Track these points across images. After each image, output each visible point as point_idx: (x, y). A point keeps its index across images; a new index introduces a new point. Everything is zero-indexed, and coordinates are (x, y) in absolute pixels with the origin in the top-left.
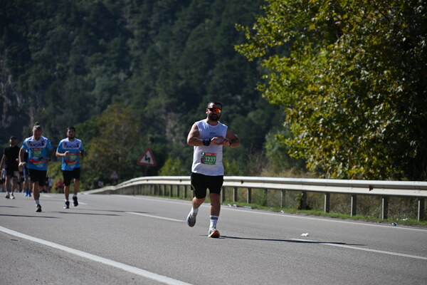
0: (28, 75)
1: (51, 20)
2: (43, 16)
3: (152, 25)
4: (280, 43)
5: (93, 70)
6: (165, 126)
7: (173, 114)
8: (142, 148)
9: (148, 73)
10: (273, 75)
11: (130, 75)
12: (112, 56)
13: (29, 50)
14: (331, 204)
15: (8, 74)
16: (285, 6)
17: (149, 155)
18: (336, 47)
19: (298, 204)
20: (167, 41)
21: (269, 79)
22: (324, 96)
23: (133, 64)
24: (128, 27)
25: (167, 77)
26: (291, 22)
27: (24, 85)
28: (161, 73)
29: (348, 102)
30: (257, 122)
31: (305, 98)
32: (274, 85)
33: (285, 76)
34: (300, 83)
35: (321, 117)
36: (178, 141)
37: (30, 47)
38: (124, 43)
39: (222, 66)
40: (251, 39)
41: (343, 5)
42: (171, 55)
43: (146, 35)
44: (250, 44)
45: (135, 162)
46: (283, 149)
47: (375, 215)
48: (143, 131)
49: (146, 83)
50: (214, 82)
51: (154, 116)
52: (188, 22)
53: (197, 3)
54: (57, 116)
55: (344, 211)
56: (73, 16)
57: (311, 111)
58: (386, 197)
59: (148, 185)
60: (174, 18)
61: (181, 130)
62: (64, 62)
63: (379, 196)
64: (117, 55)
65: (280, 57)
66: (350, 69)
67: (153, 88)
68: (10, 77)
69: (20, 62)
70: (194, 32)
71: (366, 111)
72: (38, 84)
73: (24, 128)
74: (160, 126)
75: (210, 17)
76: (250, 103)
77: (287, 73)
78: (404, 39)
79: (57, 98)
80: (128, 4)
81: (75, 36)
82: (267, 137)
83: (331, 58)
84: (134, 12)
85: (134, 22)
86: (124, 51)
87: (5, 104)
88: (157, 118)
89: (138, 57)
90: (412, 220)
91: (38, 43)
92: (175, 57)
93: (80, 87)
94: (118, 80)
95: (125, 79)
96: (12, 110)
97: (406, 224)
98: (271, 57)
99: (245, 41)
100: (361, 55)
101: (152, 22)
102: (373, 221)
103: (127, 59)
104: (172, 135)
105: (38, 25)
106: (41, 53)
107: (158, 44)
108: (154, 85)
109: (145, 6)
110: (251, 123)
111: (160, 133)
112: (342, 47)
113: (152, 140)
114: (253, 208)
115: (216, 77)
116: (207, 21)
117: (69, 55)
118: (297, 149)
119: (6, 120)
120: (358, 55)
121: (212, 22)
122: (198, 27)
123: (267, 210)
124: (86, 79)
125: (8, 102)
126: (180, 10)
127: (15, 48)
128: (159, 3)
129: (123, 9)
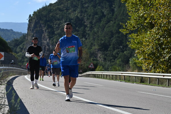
0: (54, 39)
1: (61, 21)
2: (59, 20)
3: (93, 23)
6: (97, 55)
7: (100, 52)
8: (90, 62)
9: (92, 38)
10: (132, 40)
11: (86, 39)
12: (81, 33)
13: (54, 31)
14: (151, 81)
15: (47, 38)
16: (136, 17)
17: (92, 64)
18: (153, 30)
19: (140, 81)
20: (98, 28)
21: (131, 41)
22: (148, 46)
23: (87, 35)
24: (85, 24)
25: (98, 40)
26: (138, 22)
27: (53, 42)
28: (96, 39)
29: (156, 48)
30: (127, 55)
31: (142, 46)
32: (133, 43)
33: (136, 40)
34: (141, 42)
35: (147, 53)
36: (101, 60)
37: (54, 30)
38: (84, 28)
39: (116, 37)
40: (125, 28)
41: (155, 17)
42: (99, 33)
43: (92, 26)
44: (125, 29)
45: (88, 67)
46: (135, 63)
47: (165, 85)
48: (90, 57)
49: (91, 42)
50: (113, 42)
51: (94, 52)
52: (105, 22)
53: (108, 16)
55: (155, 83)
56: (68, 20)
57: (144, 51)
58: (169, 79)
59: (92, 74)
60: (101, 21)
61: (103, 57)
63: (166, 79)
64: (82, 32)
65: (134, 34)
66: (157, 38)
68: (48, 39)
69: (52, 34)
70: (107, 25)
71: (162, 51)
74: (96, 55)
75: (112, 21)
76: (125, 48)
80: (86, 16)
82: (130, 60)
83: (151, 34)
84: (87, 19)
85: (88, 22)
86: (84, 31)
87: (46, 48)
88: (95, 53)
89: (89, 33)
91: (57, 29)
92: (101, 34)
94: (82, 41)
95: (85, 40)
96: (48, 50)
98: (132, 34)
99: (123, 28)
100: (161, 33)
102: (164, 87)
103: (85, 34)
104: (99, 58)
105: (57, 23)
106: (58, 32)
107: (95, 29)
108: (94, 42)
109: (91, 17)
110: (125, 55)
111: (95, 58)
112: (155, 30)
113: (93, 60)
114: (125, 82)
115: (114, 40)
116: (111, 22)
118: (140, 63)
119: (47, 53)
120: (160, 33)
121: (113, 22)
122: (108, 24)
123: (130, 83)
125: (47, 47)
126: (103, 18)
127: (50, 30)
128: (96, 16)
129: (84, 18)
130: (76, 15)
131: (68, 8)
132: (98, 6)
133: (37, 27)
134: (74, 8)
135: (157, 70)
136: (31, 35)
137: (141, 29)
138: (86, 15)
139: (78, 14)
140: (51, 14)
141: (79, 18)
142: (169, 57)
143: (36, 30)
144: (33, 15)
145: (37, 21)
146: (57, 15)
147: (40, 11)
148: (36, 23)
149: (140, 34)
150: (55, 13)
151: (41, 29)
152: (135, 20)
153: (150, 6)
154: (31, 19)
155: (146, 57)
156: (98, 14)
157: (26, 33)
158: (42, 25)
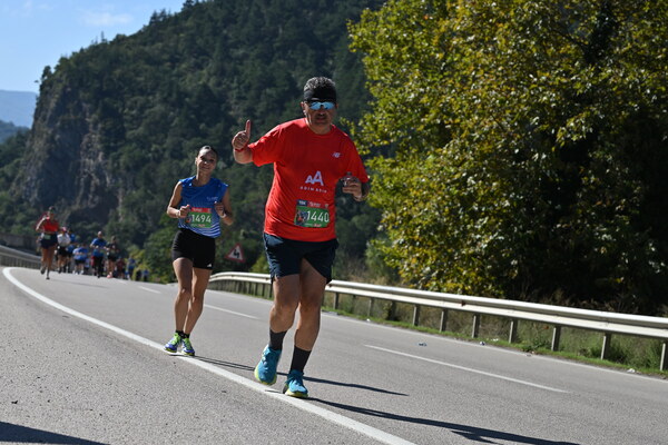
0: (121, 154)
1: (151, 98)
2: (142, 92)
3: (258, 114)
4: (386, 142)
5: (190, 155)
8: (234, 243)
10: (375, 177)
11: (230, 164)
13: (124, 128)
14: (423, 318)
15: (99, 151)
16: (394, 104)
17: (238, 250)
18: (444, 152)
19: (386, 315)
22: (425, 202)
24: (231, 113)
26: (399, 121)
27: (115, 165)
29: (451, 211)
31: (407, 201)
32: (377, 187)
33: (388, 178)
34: (404, 187)
35: (420, 224)
37: (126, 125)
38: (226, 129)
40: (356, 136)
41: (455, 109)
45: (224, 257)
46: (382, 257)
47: (465, 333)
48: (237, 226)
49: (246, 175)
51: (251, 210)
54: (148, 202)
55: (435, 326)
56: (174, 95)
57: (410, 217)
58: (478, 314)
59: (233, 281)
60: (283, 109)
62: (161, 144)
63: (471, 313)
64: (217, 141)
65: (386, 157)
66: (457, 177)
67: (252, 180)
68: (101, 154)
69: (114, 139)
71: (469, 223)
72: (131, 165)
73: (111, 211)
74: (257, 222)
76: (355, 207)
77: (391, 176)
78: (517, 151)
79: (149, 181)
80: (236, 88)
81: (174, 118)
82: (368, 244)
83: (438, 162)
84: (240, 98)
85: (239, 108)
86: (225, 139)
87: (93, 183)
90: (503, 342)
91: (134, 122)
93: (175, 173)
94: (217, 169)
95: (224, 169)
96: (100, 190)
97: (496, 345)
98: (376, 158)
100: (470, 164)
101: (259, 110)
102: (462, 339)
103: (228, 147)
105: (136, 102)
106: (136, 132)
108: (255, 178)
109: (252, 93)
111: (255, 230)
112: (450, 152)
113: (244, 234)
114: (338, 314)
117: (166, 137)
118: (394, 257)
119: (93, 202)
123: (352, 317)
124: (183, 164)
125: (96, 181)
126: (290, 100)
127: (109, 124)
128: (268, 90)
129: (229, 94)
130: (201, 83)
131: (177, 56)
132: (280, 58)
133: (68, 111)
134: (197, 58)
135: (449, 282)
136: (45, 136)
137: (407, 143)
138: (235, 85)
139: (208, 80)
140: (118, 72)
141: (210, 90)
142: (489, 244)
143: (63, 121)
144: (58, 68)
145: (69, 89)
146: (137, 75)
147: (81, 57)
148: (66, 97)
149: (404, 160)
150: (131, 67)
151: (79, 116)
152: (390, 112)
153: (442, 72)
154: (48, 81)
155: (417, 237)
156: (275, 86)
157: (30, 127)
158: (84, 105)
